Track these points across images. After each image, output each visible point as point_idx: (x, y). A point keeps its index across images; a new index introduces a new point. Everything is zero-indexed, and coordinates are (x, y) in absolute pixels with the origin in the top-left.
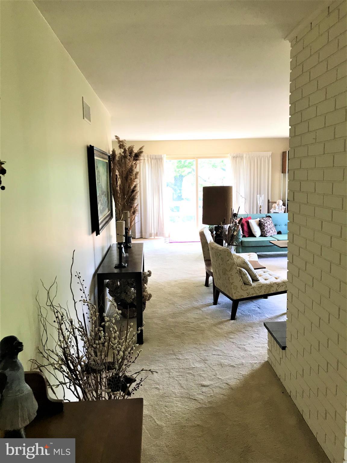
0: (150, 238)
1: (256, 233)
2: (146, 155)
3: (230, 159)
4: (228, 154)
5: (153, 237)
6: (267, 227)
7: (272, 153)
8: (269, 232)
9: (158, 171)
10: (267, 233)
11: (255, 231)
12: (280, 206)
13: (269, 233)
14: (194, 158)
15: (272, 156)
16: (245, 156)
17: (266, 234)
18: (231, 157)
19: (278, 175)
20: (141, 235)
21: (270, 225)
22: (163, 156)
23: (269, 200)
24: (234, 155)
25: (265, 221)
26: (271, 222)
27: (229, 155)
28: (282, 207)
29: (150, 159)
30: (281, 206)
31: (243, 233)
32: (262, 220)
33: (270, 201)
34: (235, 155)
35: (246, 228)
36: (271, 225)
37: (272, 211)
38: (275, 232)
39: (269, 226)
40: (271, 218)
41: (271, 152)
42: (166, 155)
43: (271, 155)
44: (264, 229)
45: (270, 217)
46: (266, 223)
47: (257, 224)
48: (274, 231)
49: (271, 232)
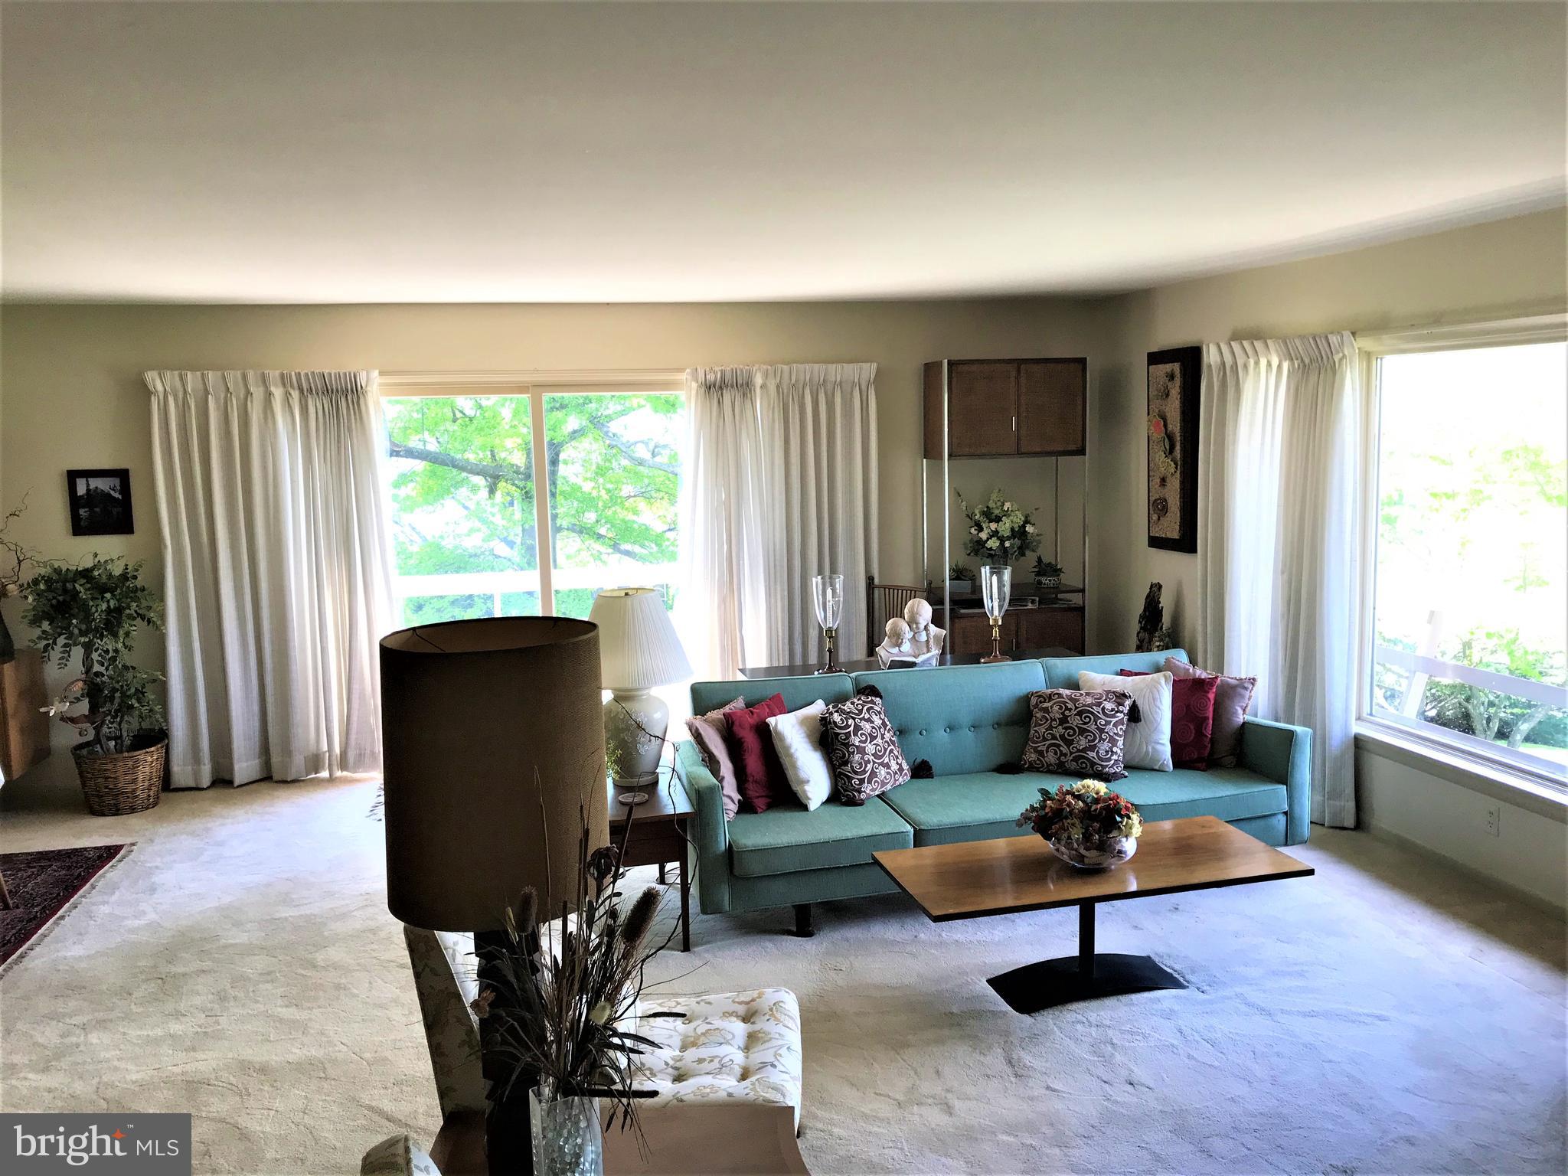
0: (313, 776)
1: (807, 788)
2: (277, 373)
3: (694, 392)
4: (681, 370)
5: (325, 774)
6: (862, 751)
7: (878, 369)
8: (873, 774)
9: (339, 448)
10: (862, 781)
11: (803, 775)
12: (922, 627)
13: (869, 782)
14: (521, 388)
15: (880, 380)
16: (758, 380)
17: (860, 792)
18: (694, 385)
19: (910, 465)
20: (267, 764)
21: (873, 738)
22: (362, 378)
23: (870, 580)
24: (711, 377)
25: (850, 721)
26: (878, 721)
27: (684, 377)
28: (932, 634)
29: (295, 394)
30: (926, 628)
31: (741, 789)
32: (837, 717)
33: (876, 581)
34: (713, 379)
35: (754, 764)
36: (879, 740)
37: (886, 652)
38: (901, 769)
39: (870, 748)
40: (881, 697)
41: (875, 366)
42: (381, 373)
43: (872, 377)
44: (846, 763)
45: (872, 691)
46: (857, 728)
47: (809, 736)
48: (894, 767)
49: (882, 772)
